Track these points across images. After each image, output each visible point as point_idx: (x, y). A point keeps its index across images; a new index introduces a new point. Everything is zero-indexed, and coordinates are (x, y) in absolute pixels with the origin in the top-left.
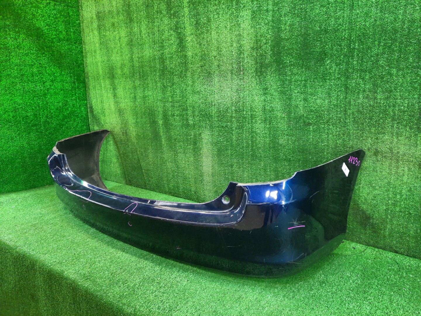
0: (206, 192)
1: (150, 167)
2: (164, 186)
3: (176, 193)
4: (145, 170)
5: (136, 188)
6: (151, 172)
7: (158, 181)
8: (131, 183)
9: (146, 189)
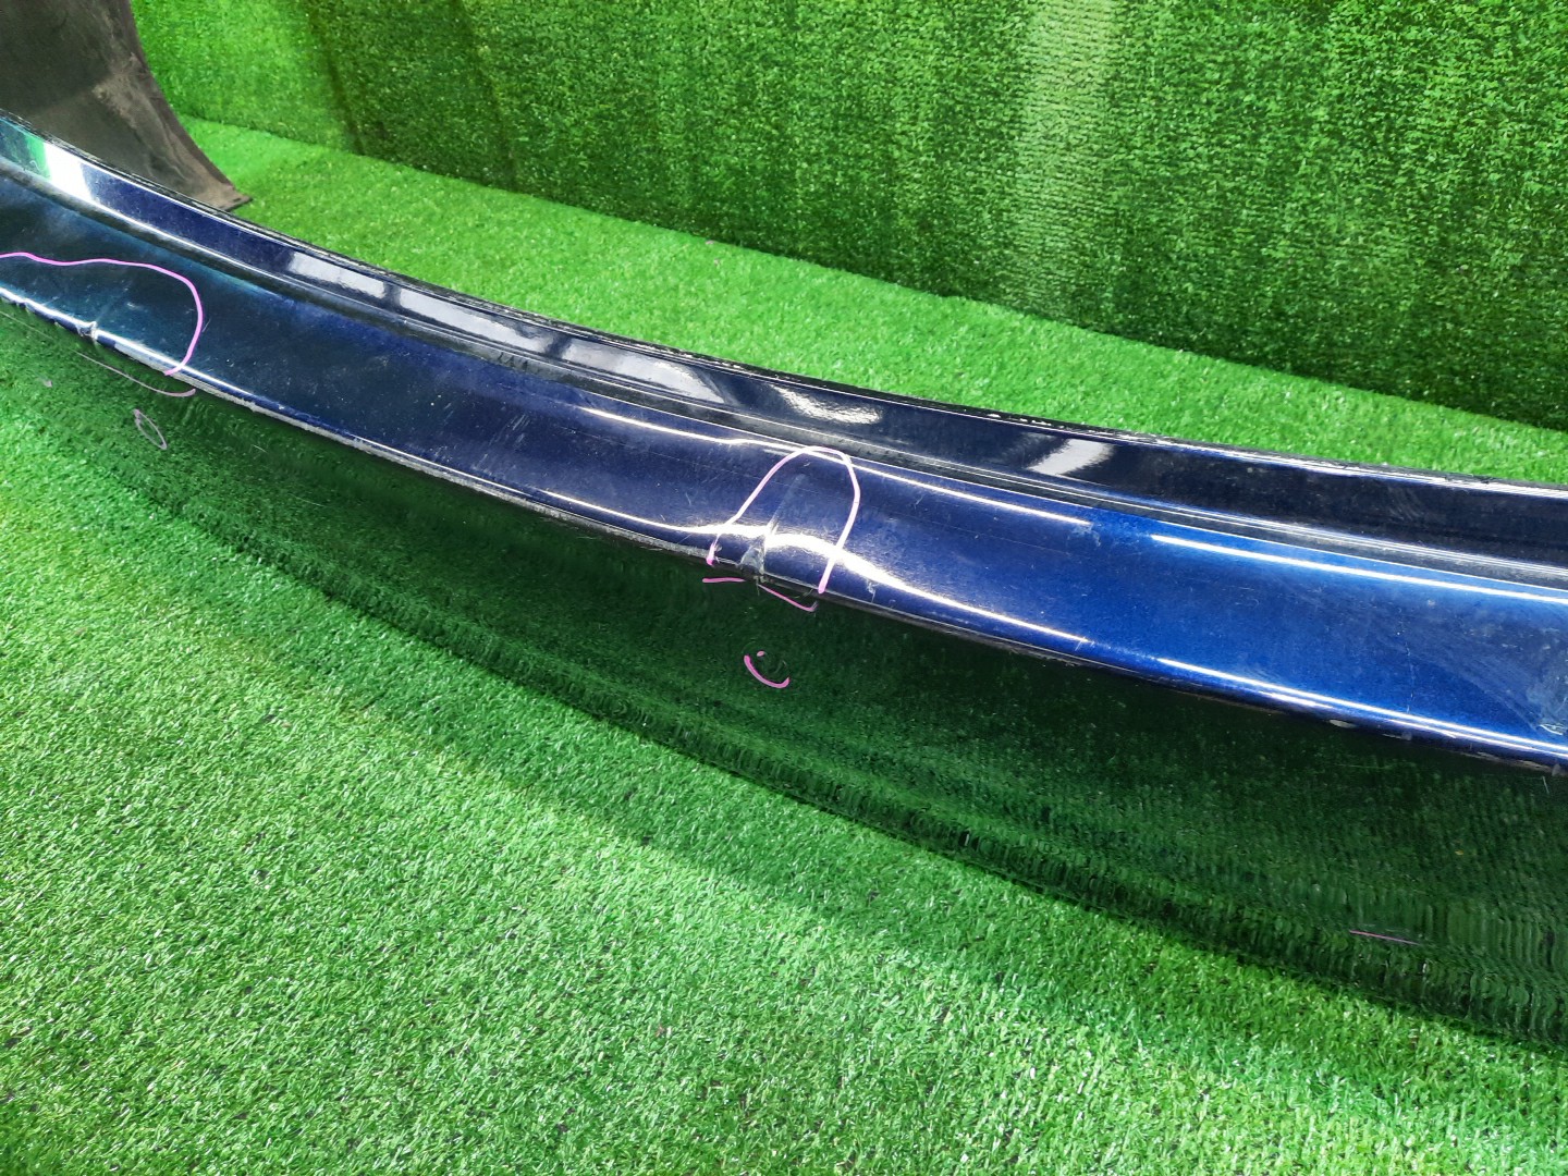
0: (1028, 224)
1: (539, 17)
2: (657, 169)
3: (753, 225)
4: (493, 42)
5: (438, 180)
6: (552, 58)
7: (607, 135)
8: (387, 145)
9: (513, 186)
